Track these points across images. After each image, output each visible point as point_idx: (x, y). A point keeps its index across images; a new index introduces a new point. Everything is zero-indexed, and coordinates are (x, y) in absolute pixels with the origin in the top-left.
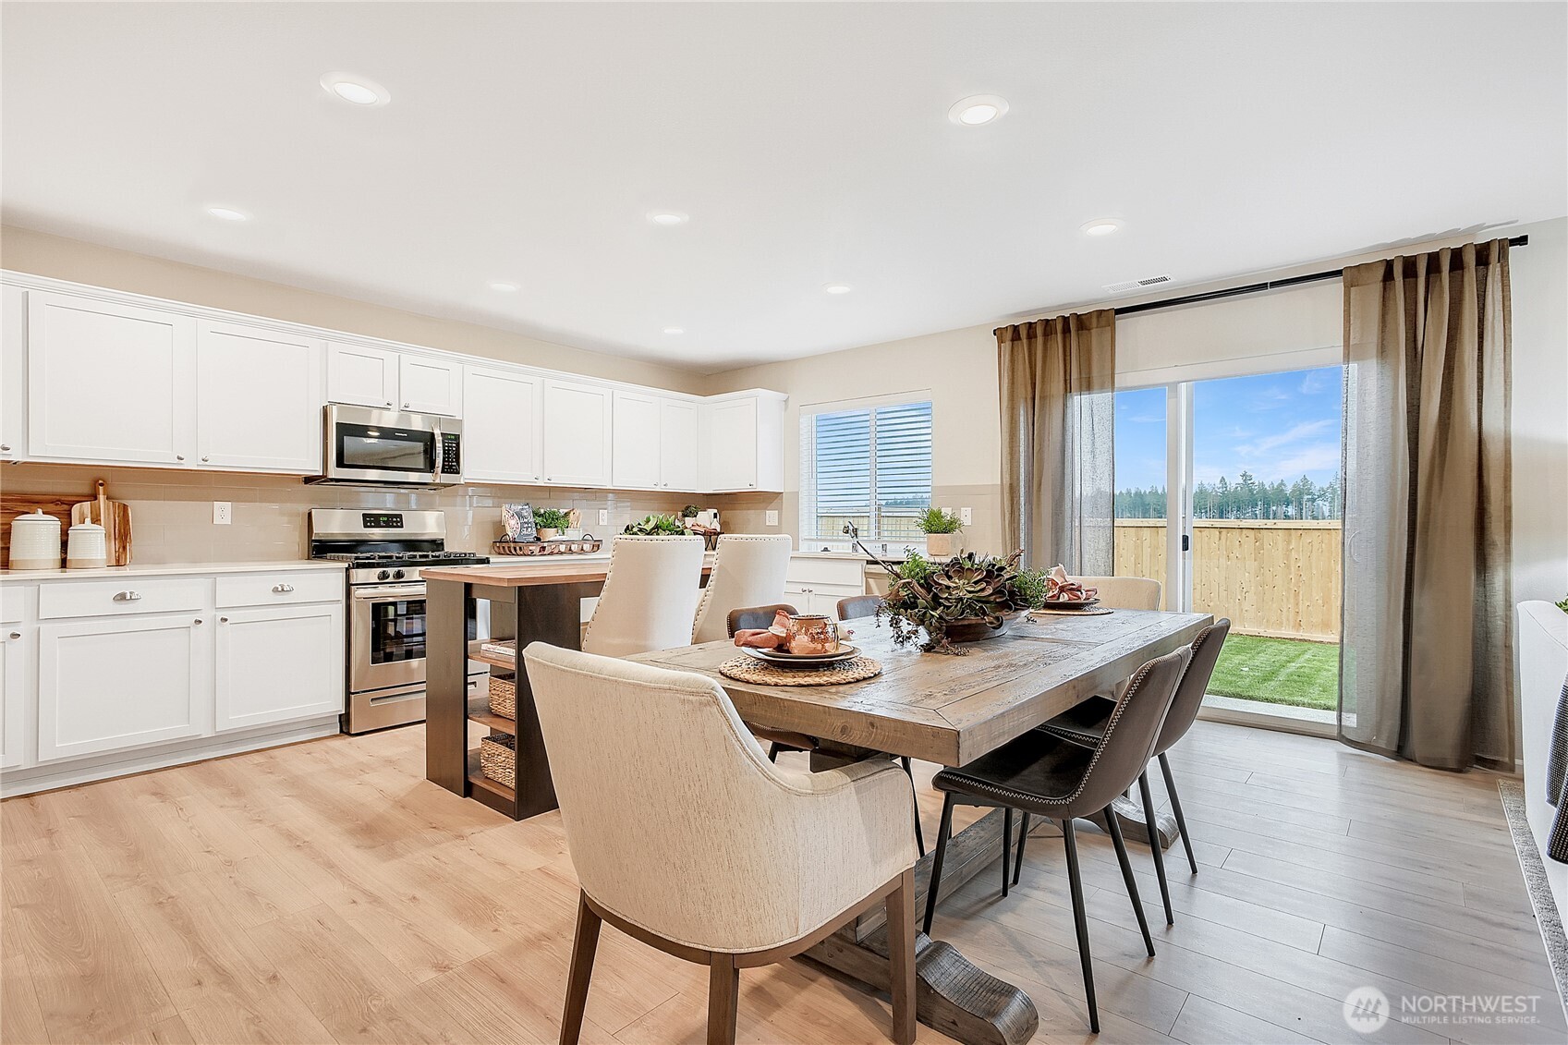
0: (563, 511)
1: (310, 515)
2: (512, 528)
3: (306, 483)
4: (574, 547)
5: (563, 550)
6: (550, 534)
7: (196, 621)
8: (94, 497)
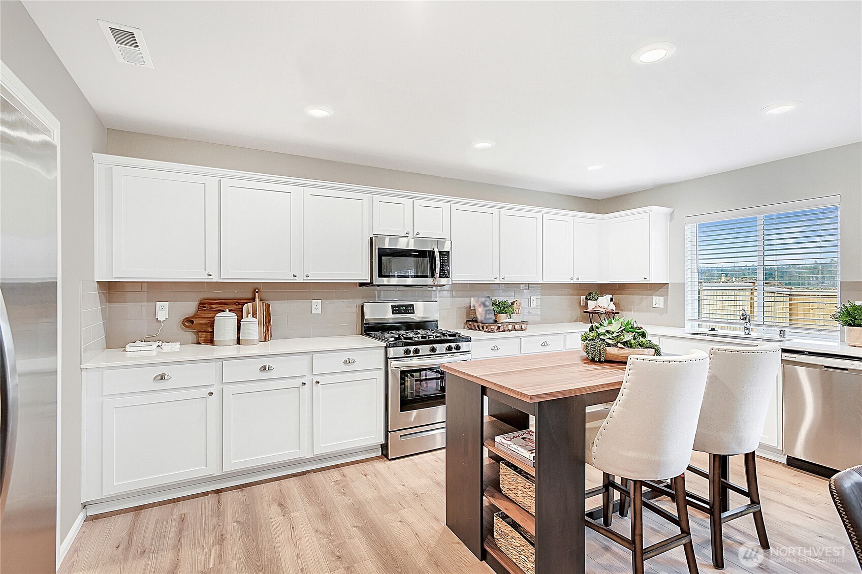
0: (510, 302)
1: (362, 307)
2: (480, 314)
3: (360, 287)
4: (517, 327)
5: (510, 329)
6: (503, 318)
7: (302, 383)
8: (253, 299)
